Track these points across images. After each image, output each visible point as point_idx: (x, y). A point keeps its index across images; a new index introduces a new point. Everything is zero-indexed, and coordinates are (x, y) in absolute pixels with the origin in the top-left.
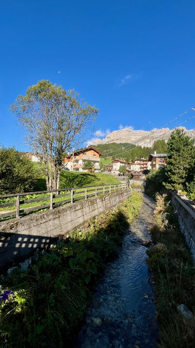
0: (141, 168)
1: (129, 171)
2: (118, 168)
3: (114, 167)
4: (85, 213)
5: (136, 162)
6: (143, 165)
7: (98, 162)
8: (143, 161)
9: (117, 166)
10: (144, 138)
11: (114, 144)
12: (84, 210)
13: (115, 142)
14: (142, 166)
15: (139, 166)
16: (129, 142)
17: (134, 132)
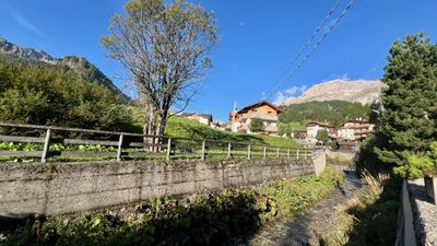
0: (356, 134)
1: (333, 139)
2: (315, 135)
3: (309, 132)
4: (146, 183)
5: (346, 125)
6: (361, 129)
7: (275, 122)
8: (361, 123)
9: (313, 131)
10: (367, 92)
11: (315, 102)
12: (147, 177)
13: (318, 99)
14: (359, 131)
15: (353, 131)
16: (341, 99)
17: (350, 83)
